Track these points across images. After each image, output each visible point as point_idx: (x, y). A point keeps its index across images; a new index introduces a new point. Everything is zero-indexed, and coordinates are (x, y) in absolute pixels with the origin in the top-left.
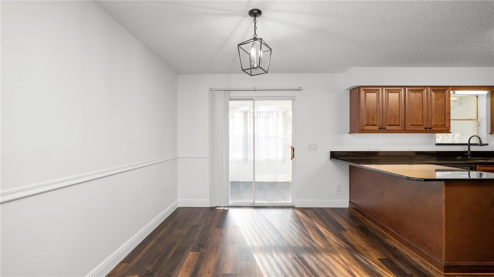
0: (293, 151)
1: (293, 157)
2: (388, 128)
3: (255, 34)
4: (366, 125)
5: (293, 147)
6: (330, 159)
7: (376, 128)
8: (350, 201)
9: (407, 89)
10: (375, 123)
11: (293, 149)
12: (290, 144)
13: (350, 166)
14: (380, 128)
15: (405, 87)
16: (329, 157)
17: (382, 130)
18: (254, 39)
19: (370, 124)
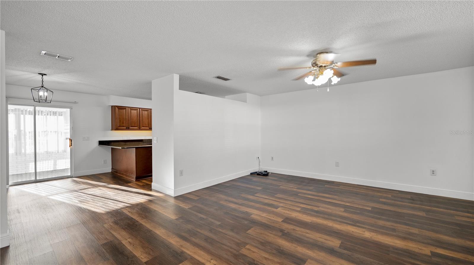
0: (71, 142)
1: (71, 146)
2: (131, 128)
3: (43, 84)
4: (119, 126)
5: (71, 139)
6: (99, 145)
7: (125, 128)
8: (112, 168)
9: (140, 109)
10: (124, 125)
11: (71, 140)
12: (69, 137)
13: (112, 148)
14: (127, 128)
15: (140, 108)
16: (98, 144)
17: (128, 129)
18: (42, 87)
19: (121, 125)
